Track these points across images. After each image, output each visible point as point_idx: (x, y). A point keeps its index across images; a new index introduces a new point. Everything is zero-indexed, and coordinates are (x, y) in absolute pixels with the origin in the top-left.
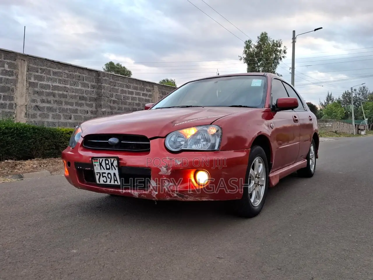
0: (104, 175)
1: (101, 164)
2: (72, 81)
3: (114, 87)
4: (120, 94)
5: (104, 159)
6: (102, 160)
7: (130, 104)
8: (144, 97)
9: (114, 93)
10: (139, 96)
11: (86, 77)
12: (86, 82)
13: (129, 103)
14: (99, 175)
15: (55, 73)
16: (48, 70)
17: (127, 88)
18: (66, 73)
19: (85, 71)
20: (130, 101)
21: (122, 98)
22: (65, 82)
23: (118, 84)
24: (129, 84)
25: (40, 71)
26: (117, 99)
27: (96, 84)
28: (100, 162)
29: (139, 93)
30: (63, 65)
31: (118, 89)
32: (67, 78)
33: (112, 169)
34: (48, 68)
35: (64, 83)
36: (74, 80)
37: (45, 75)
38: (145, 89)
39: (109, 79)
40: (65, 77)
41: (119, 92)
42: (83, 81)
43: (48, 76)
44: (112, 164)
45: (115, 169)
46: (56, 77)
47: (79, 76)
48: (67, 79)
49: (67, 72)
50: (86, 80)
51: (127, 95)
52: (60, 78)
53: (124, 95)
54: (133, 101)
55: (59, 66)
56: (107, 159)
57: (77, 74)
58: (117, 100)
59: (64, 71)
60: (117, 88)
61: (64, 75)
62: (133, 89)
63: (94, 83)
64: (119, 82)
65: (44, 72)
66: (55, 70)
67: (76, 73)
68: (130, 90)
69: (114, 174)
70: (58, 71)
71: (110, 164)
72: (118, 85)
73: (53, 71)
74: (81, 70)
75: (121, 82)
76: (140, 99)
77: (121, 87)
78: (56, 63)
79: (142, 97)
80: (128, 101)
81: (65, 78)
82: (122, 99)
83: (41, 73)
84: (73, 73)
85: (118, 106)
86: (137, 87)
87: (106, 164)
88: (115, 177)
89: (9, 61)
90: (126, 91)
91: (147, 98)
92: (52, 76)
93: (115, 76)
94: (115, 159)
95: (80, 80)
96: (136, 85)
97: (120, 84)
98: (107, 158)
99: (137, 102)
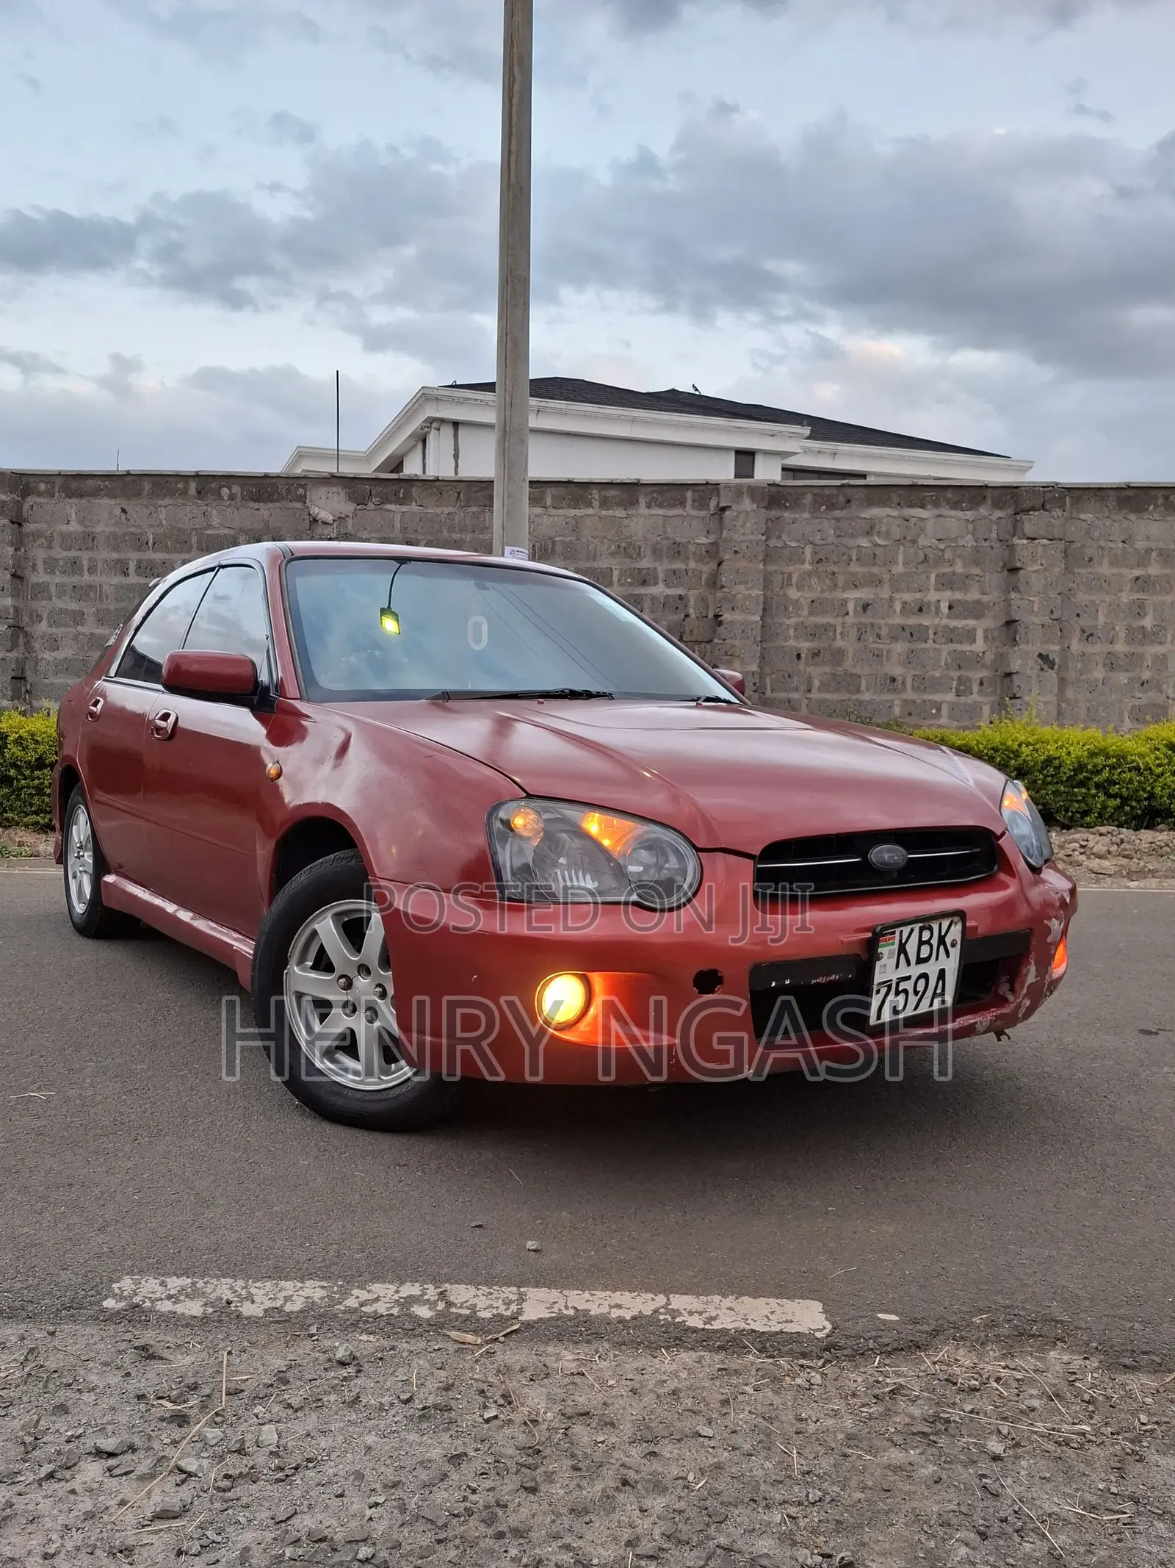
0: (902, 986)
1: (902, 949)
5: (917, 927)
6: (912, 930)
14: (884, 990)
28: (901, 940)
33: (937, 959)
44: (942, 940)
45: (948, 955)
56: (927, 924)
69: (942, 974)
71: (935, 942)
87: (921, 943)
88: (941, 982)
94: (956, 919)
98: (925, 921)
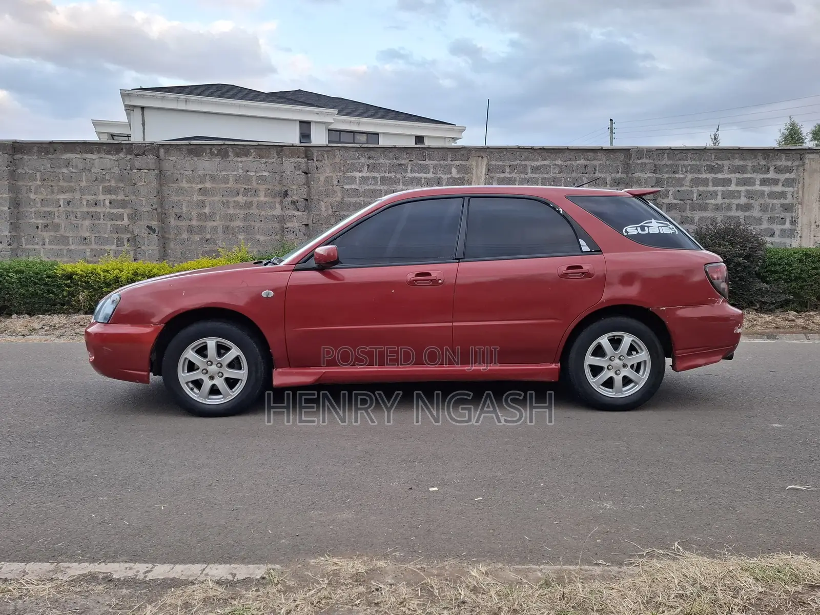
2: (570, 178)
3: (673, 176)
4: (690, 189)
7: (717, 208)
8: (766, 189)
9: (669, 189)
10: (748, 188)
11: (600, 165)
12: (600, 175)
13: (717, 205)
15: (535, 169)
16: (522, 165)
17: (710, 173)
18: (558, 165)
19: (599, 154)
20: (719, 200)
21: (695, 195)
22: (554, 181)
23: (685, 166)
24: (717, 164)
25: (508, 170)
26: (680, 200)
27: (624, 176)
29: (750, 178)
30: (553, 151)
31: (684, 178)
32: (558, 173)
34: (524, 163)
35: (552, 183)
36: (574, 175)
37: (517, 175)
38: (772, 169)
39: (651, 161)
40: (554, 173)
41: (688, 184)
42: (594, 173)
43: (522, 176)
46: (536, 176)
47: (586, 166)
48: (558, 175)
49: (559, 162)
50: (601, 171)
51: (711, 188)
52: (546, 176)
53: (701, 188)
54: (726, 201)
55: (545, 154)
57: (582, 162)
58: (679, 202)
59: (554, 162)
60: (682, 176)
61: (554, 169)
62: (731, 172)
63: (620, 174)
64: (686, 163)
65: (516, 170)
66: (536, 163)
67: (578, 162)
68: (720, 176)
70: (542, 164)
72: (684, 169)
73: (533, 165)
74: (591, 154)
75: (693, 162)
76: (750, 195)
77: (692, 173)
78: (539, 151)
79: (758, 187)
80: (712, 201)
81: (554, 175)
82: (695, 199)
83: (510, 173)
84: (573, 163)
85: (681, 216)
86: (745, 166)
89: (457, 163)
90: (707, 179)
91: (778, 188)
92: (530, 175)
93: (676, 152)
95: (586, 173)
96: (741, 163)
97: (689, 168)
99: (743, 200)
